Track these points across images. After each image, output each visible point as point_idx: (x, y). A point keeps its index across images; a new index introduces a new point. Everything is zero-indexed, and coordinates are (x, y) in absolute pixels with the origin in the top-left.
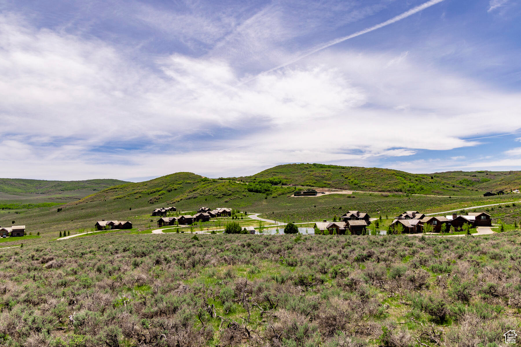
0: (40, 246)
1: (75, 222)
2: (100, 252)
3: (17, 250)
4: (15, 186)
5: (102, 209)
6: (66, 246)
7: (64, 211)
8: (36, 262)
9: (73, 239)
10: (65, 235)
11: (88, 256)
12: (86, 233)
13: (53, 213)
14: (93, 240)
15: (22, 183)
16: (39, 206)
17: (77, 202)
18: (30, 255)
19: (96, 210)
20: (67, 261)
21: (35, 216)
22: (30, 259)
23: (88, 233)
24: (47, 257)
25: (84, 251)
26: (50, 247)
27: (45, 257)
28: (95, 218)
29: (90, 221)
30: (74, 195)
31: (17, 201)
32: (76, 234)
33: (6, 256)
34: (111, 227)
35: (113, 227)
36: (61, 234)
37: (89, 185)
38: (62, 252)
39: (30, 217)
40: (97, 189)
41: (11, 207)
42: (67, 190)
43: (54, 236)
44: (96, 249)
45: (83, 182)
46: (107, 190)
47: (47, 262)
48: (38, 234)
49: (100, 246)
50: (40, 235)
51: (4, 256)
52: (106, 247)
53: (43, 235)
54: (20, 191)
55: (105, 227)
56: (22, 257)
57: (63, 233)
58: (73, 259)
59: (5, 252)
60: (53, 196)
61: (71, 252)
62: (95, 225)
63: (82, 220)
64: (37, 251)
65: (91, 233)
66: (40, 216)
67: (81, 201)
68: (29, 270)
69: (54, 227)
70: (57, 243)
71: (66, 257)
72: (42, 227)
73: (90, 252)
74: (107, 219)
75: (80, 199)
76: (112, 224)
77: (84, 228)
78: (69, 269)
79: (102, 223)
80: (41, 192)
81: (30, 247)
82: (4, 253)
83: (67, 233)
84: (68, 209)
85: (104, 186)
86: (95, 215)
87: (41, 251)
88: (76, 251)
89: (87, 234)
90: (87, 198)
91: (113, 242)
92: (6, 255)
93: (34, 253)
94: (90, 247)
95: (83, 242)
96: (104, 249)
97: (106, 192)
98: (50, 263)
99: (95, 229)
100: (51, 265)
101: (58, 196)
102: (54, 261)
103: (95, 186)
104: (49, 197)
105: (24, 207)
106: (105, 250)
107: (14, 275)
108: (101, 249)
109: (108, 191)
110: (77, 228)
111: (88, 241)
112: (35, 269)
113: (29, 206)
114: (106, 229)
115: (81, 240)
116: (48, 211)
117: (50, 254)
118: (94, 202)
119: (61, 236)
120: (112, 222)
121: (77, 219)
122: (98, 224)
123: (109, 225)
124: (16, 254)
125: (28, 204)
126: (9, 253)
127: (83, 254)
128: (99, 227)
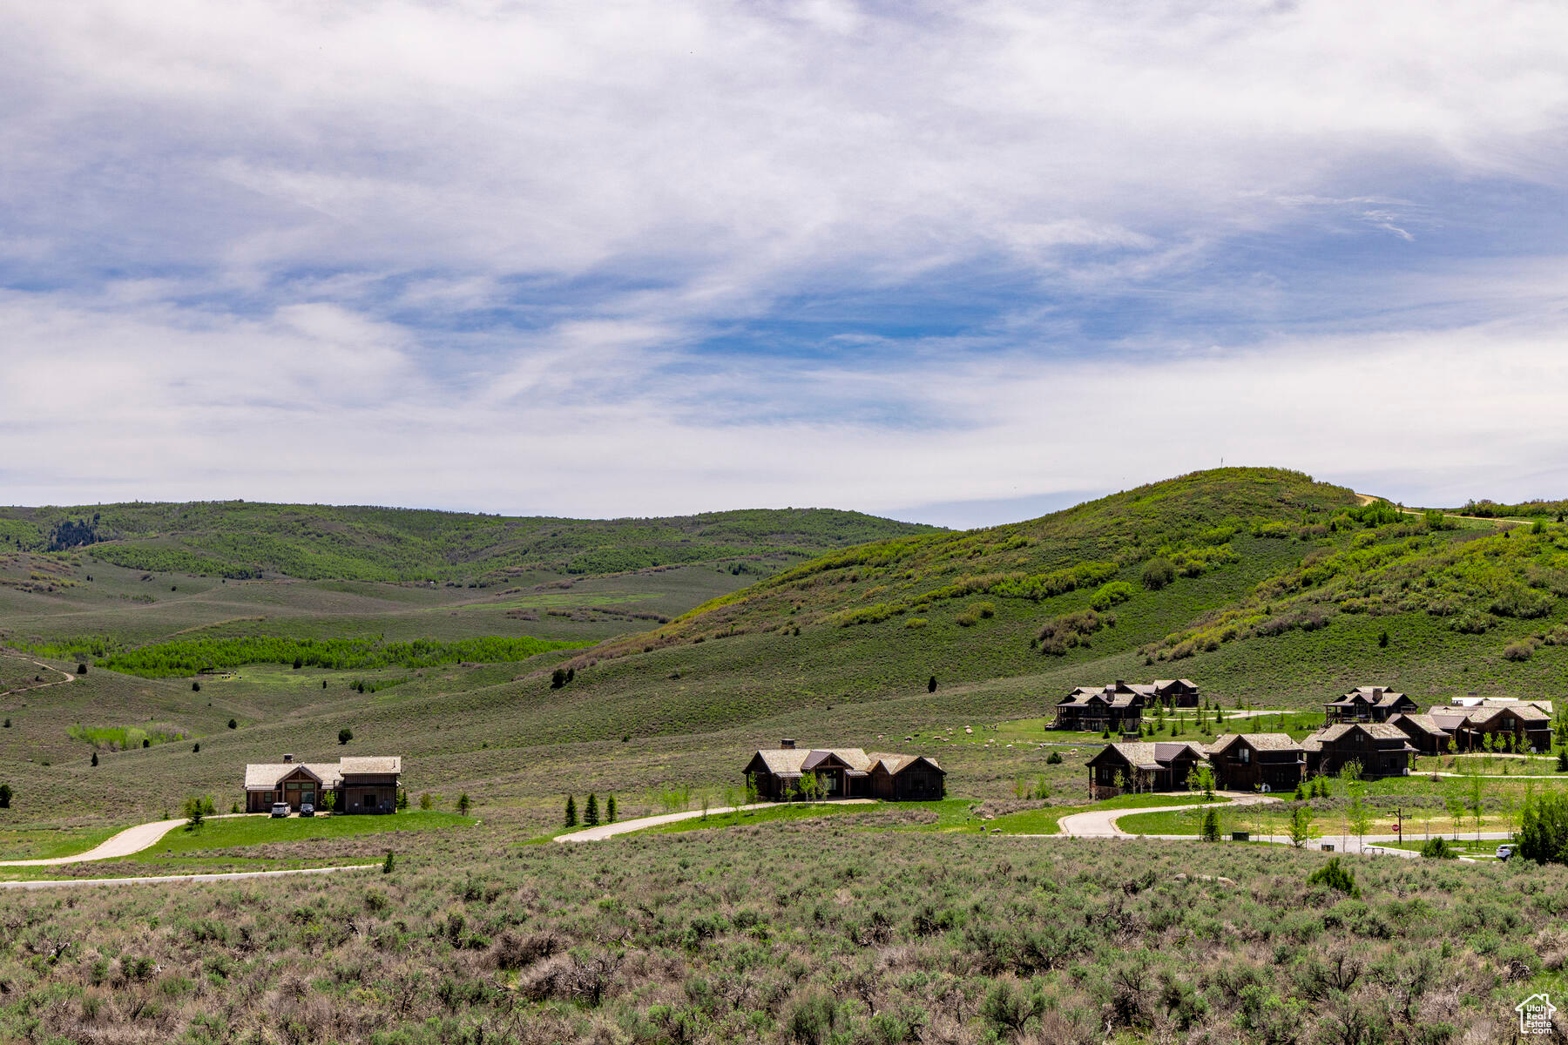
0: (480, 869)
1: (643, 749)
2: (794, 926)
3: (376, 887)
4: (349, 543)
5: (778, 683)
6: (606, 879)
7: (586, 684)
8: (471, 956)
9: (634, 843)
10: (592, 821)
11: (730, 942)
12: (699, 813)
13: (531, 696)
14: (739, 855)
15: (383, 528)
16: (460, 656)
17: (649, 635)
18: (441, 917)
19: (745, 683)
20: (628, 963)
21: (445, 708)
22: (444, 942)
23: (711, 811)
24: (525, 935)
25: (707, 916)
26: (529, 882)
27: (513, 933)
28: (741, 731)
29: (717, 744)
30: (632, 599)
31: (360, 625)
32: (647, 814)
33: (328, 916)
34: (827, 783)
35: (840, 784)
36: (571, 810)
37: (709, 544)
38: (591, 910)
39: (423, 711)
40: (752, 565)
41: (334, 656)
42: (597, 568)
43: (539, 821)
44: (769, 910)
45: (678, 523)
46: (805, 575)
47: (526, 961)
48: (463, 804)
49: (784, 890)
50: (474, 810)
51: (317, 912)
52: (819, 901)
53: (482, 810)
54: (374, 570)
55: (796, 780)
56: (403, 928)
57: (581, 805)
58: (657, 954)
59: (323, 894)
60: (529, 603)
61: (638, 914)
62: (747, 772)
63: (676, 739)
64: (470, 896)
65: (726, 816)
66: (467, 707)
67: (668, 630)
68: (445, 997)
69: (539, 770)
70: (556, 862)
71: (619, 943)
72: (484, 770)
73: (741, 923)
74: (810, 742)
75: (663, 622)
76: (832, 767)
77: (685, 785)
78: (644, 1012)
79: (785, 762)
80: (472, 580)
81: (429, 874)
82: (317, 896)
83: (602, 806)
84: (604, 677)
85: (791, 547)
86: (745, 714)
87: (490, 900)
88: (663, 910)
89: (704, 819)
90: (698, 613)
91: (850, 874)
92: (328, 909)
93: (459, 909)
94: (734, 896)
95: (690, 860)
96: (811, 911)
97: (801, 581)
98: (544, 968)
99: (742, 794)
100: (551, 981)
101: (555, 601)
102: (562, 960)
103: (740, 551)
104: (513, 606)
105: (395, 657)
106: (817, 916)
107: (380, 1022)
108: (792, 910)
109: (810, 579)
110: (653, 784)
111: (716, 858)
112: (478, 998)
113: (416, 656)
114: (800, 797)
115: (677, 847)
116: (503, 686)
117: (537, 918)
118: (739, 640)
119: (571, 822)
120: (833, 759)
121: (650, 732)
122: (758, 764)
123: (820, 770)
124: (374, 905)
125: (409, 643)
126: (339, 901)
127: (702, 931)
128: (767, 785)
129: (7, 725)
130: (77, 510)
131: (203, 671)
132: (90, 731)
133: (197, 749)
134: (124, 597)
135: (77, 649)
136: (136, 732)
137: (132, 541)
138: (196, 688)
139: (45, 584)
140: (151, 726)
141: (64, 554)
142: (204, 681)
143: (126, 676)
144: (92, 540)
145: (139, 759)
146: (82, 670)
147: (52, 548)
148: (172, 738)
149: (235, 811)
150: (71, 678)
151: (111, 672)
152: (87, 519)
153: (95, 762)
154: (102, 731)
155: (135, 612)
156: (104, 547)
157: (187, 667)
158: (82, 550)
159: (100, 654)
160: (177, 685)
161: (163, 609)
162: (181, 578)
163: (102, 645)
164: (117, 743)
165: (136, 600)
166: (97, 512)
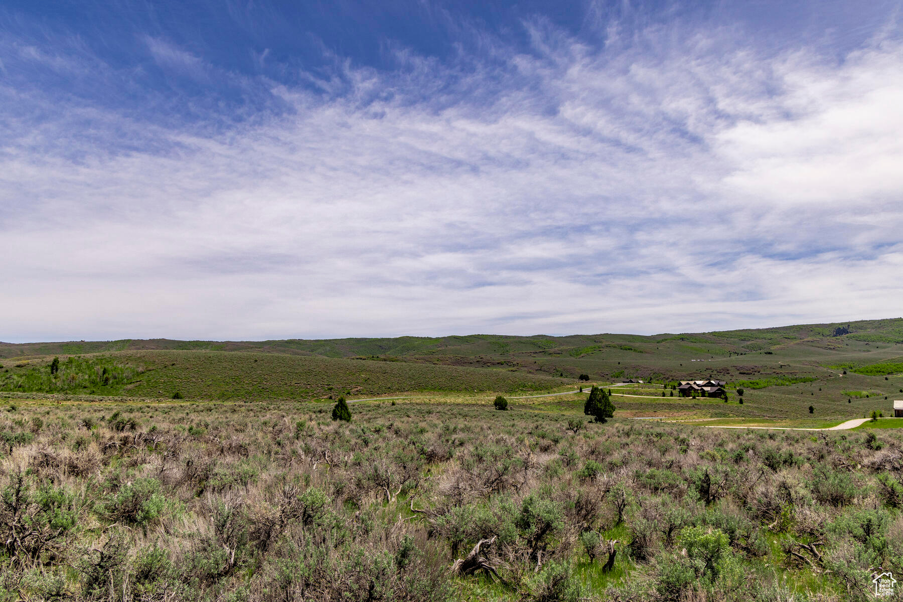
129: (820, 390)
130: (842, 324)
131: (889, 374)
132: (848, 392)
133: (886, 398)
134: (860, 351)
135: (843, 367)
136: (865, 393)
137: (862, 333)
138: (886, 379)
139: (832, 347)
140: (870, 391)
141: (838, 337)
142: (889, 377)
143: (861, 375)
144: (848, 333)
145: (865, 401)
146: (845, 373)
147: (834, 336)
148: (878, 395)
149: (891, 416)
150: (841, 376)
151: (856, 374)
152: (846, 326)
153: (850, 402)
154: (852, 393)
155: (863, 355)
156: (852, 335)
157: (883, 372)
158: (844, 336)
159: (851, 368)
160: (879, 378)
161: (873, 354)
162: (879, 344)
163: (852, 365)
164: (859, 396)
165: (864, 351)
166: (849, 324)
